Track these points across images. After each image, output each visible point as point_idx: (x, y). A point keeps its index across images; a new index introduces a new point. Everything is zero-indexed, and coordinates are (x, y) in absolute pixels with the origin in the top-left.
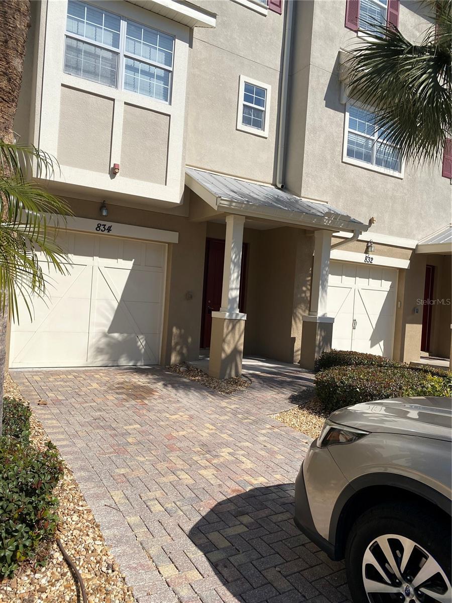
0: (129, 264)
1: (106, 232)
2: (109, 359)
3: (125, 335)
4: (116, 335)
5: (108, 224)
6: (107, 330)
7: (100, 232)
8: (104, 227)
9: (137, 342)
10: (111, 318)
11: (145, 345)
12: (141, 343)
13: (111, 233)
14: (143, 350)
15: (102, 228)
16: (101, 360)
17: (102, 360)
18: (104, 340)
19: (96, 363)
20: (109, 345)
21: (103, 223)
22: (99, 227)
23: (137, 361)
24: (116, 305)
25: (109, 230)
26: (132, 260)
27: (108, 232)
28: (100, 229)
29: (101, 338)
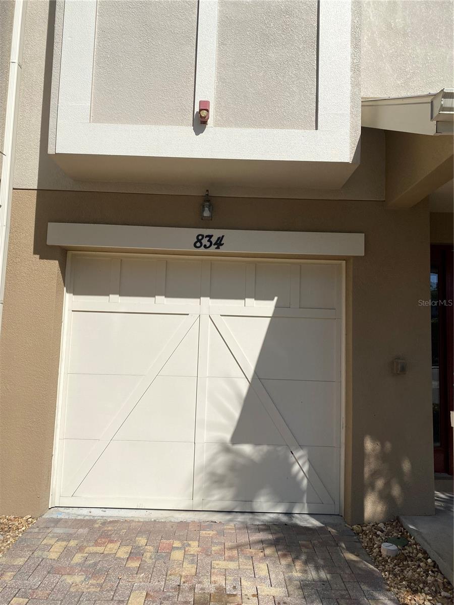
0: (268, 307)
1: (213, 249)
2: (235, 498)
3: (265, 448)
4: (247, 449)
5: (216, 233)
6: (228, 436)
7: (202, 250)
8: (209, 241)
9: (291, 465)
10: (236, 414)
11: (309, 471)
12: (300, 466)
13: (222, 250)
14: (305, 482)
15: (205, 241)
16: (220, 498)
17: (222, 499)
18: (222, 459)
19: (210, 505)
20: (233, 468)
21: (206, 232)
22: (199, 241)
23: (293, 503)
24: (244, 387)
25: (219, 243)
26: (273, 299)
27: (218, 248)
28: (201, 244)
29: (217, 454)
